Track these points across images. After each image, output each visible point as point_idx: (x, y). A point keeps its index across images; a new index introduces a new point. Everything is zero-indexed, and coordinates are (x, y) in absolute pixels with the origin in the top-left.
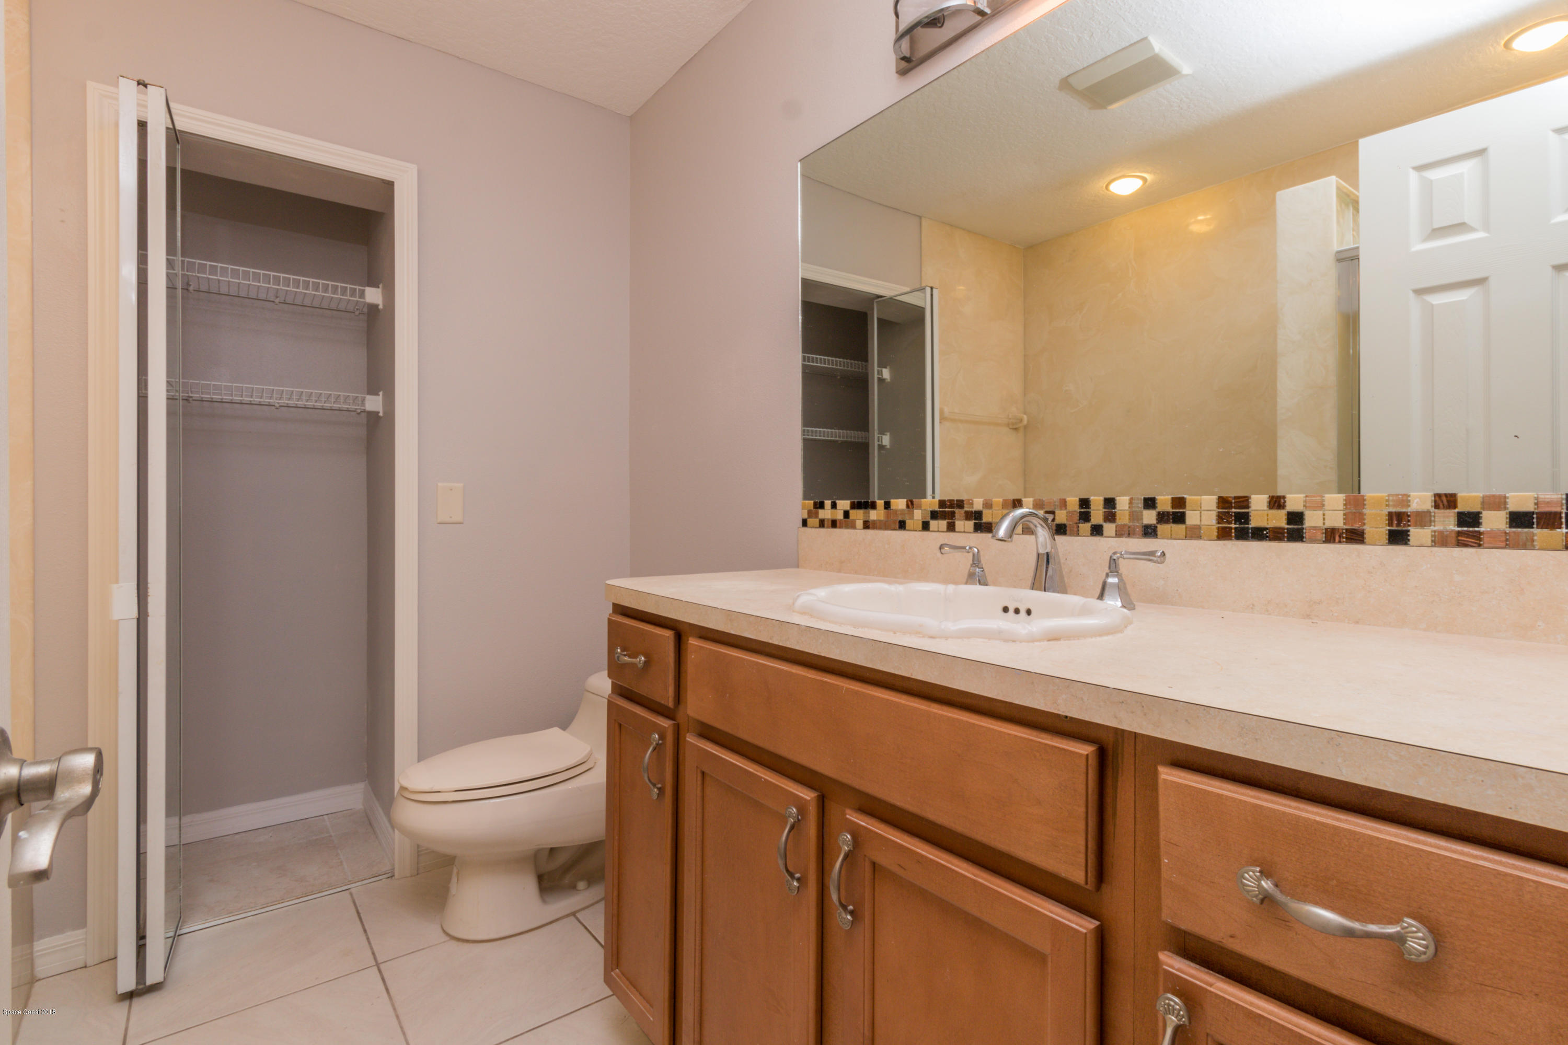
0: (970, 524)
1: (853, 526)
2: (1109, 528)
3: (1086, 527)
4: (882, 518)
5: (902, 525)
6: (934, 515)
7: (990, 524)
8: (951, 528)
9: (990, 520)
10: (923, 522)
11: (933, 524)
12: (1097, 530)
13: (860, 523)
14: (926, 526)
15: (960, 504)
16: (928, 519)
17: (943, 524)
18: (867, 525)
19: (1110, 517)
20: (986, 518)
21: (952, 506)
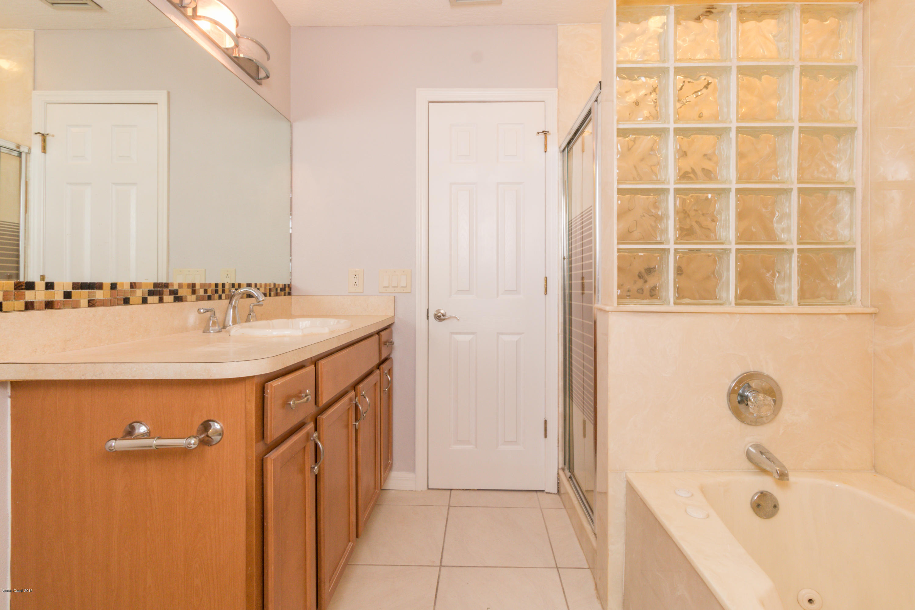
0: (172, 298)
1: (76, 305)
2: (223, 296)
3: (217, 296)
4: (109, 297)
5: (126, 301)
6: (151, 293)
7: (182, 297)
8: (161, 300)
9: (182, 295)
10: (143, 298)
11: (150, 299)
12: (220, 297)
13: (84, 302)
14: (145, 301)
15: (166, 285)
16: (146, 296)
17: (156, 298)
18: (92, 303)
19: (223, 291)
20: (180, 294)
21: (162, 287)
